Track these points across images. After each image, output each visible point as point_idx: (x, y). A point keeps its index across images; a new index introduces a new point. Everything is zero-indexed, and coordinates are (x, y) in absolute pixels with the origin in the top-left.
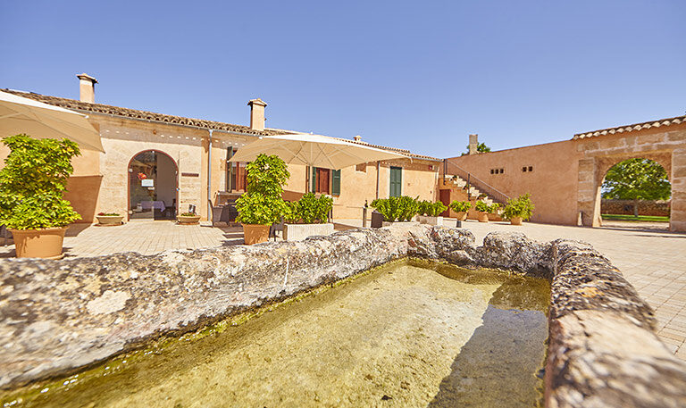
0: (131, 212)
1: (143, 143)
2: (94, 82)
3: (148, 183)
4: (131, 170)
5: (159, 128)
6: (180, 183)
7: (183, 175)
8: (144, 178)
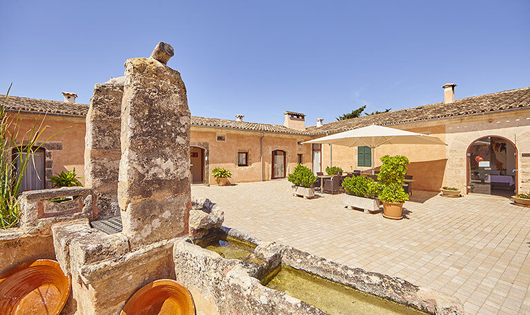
0: (469, 187)
1: (479, 131)
2: (453, 86)
3: (484, 164)
4: (469, 155)
5: (494, 116)
6: (519, 163)
7: (524, 155)
8: (481, 160)
